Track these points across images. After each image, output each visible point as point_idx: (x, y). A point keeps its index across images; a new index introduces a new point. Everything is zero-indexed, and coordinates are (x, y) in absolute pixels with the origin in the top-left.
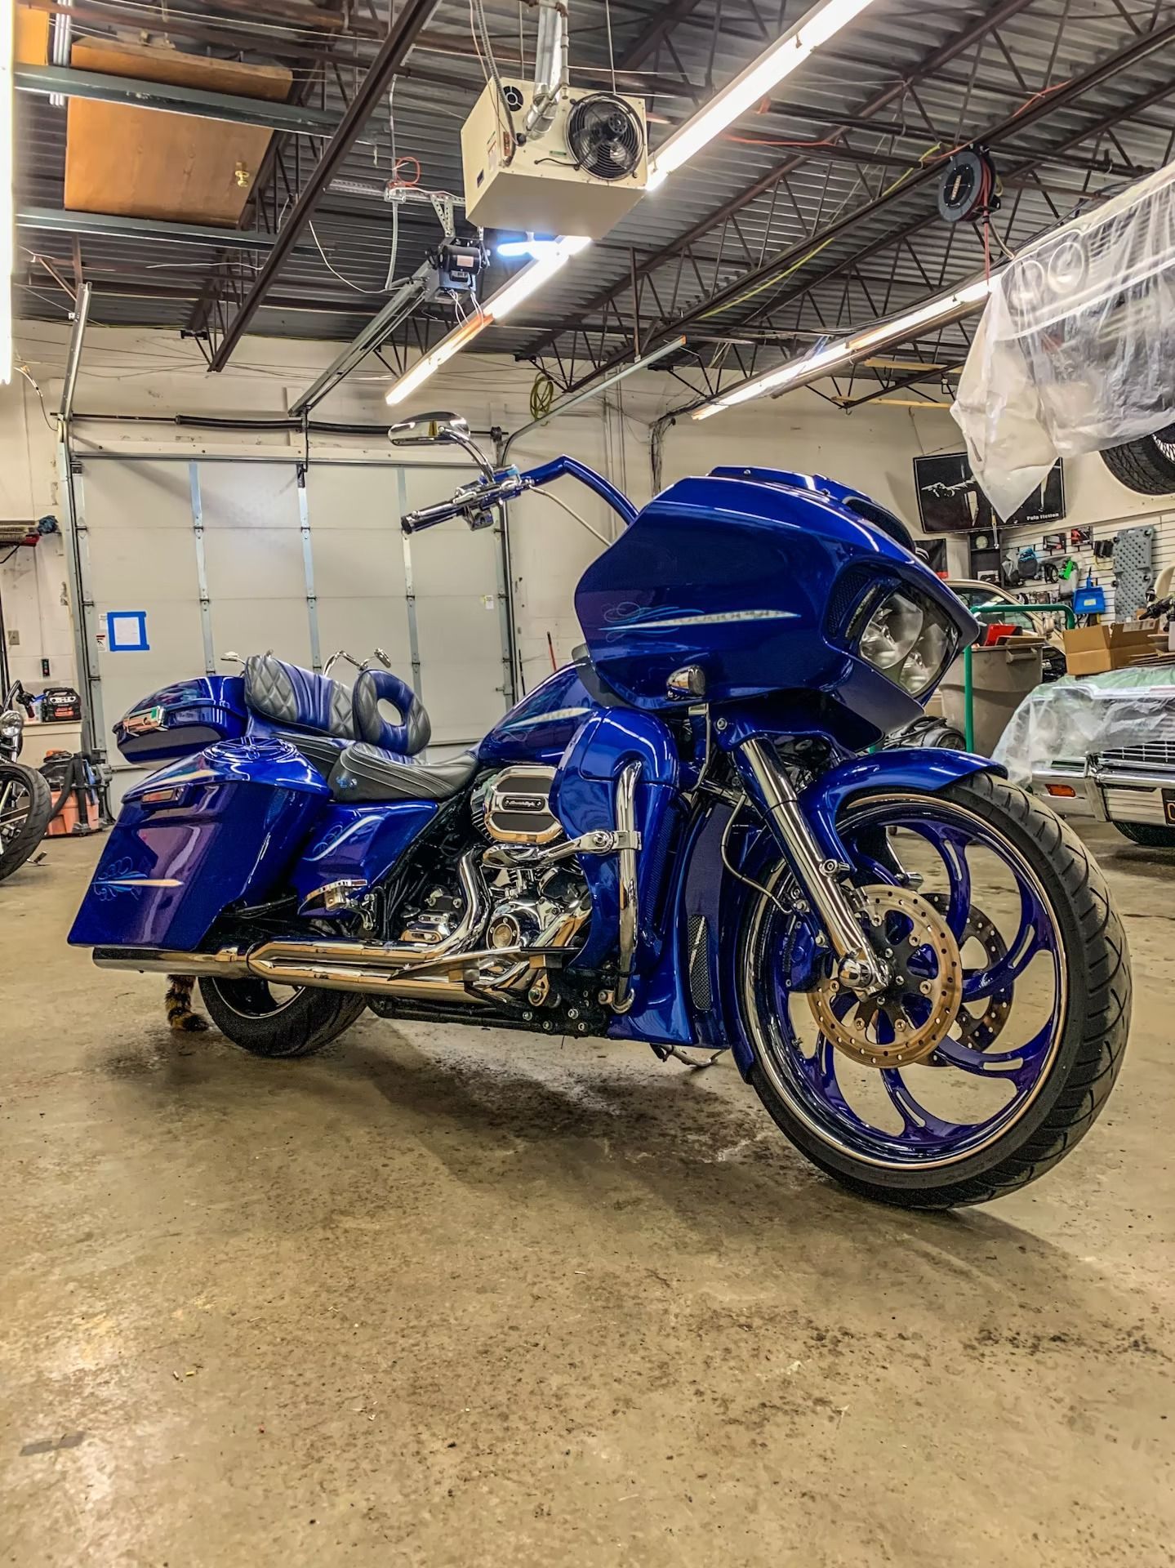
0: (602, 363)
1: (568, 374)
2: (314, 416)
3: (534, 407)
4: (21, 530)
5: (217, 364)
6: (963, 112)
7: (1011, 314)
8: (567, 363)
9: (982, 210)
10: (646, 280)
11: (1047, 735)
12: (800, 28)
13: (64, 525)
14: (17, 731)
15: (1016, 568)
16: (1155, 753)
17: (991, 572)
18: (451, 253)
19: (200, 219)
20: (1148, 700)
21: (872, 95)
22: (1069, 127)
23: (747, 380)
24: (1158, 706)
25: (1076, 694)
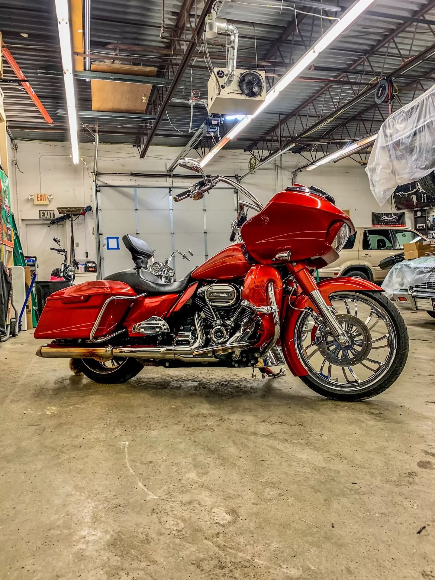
0: (272, 152)
1: (261, 155)
2: (174, 172)
3: (250, 168)
4: (80, 210)
5: (142, 156)
6: (383, 68)
7: (385, 137)
8: (261, 152)
9: (389, 100)
10: (285, 124)
11: (399, 279)
12: (314, 47)
13: (94, 208)
14: (73, 273)
15: (432, 223)
16: (430, 285)
17: (422, 225)
18: (210, 120)
19: (133, 111)
20: (427, 268)
21: (355, 61)
22: (430, 67)
23: (325, 156)
24: (429, 270)
25: (407, 266)
